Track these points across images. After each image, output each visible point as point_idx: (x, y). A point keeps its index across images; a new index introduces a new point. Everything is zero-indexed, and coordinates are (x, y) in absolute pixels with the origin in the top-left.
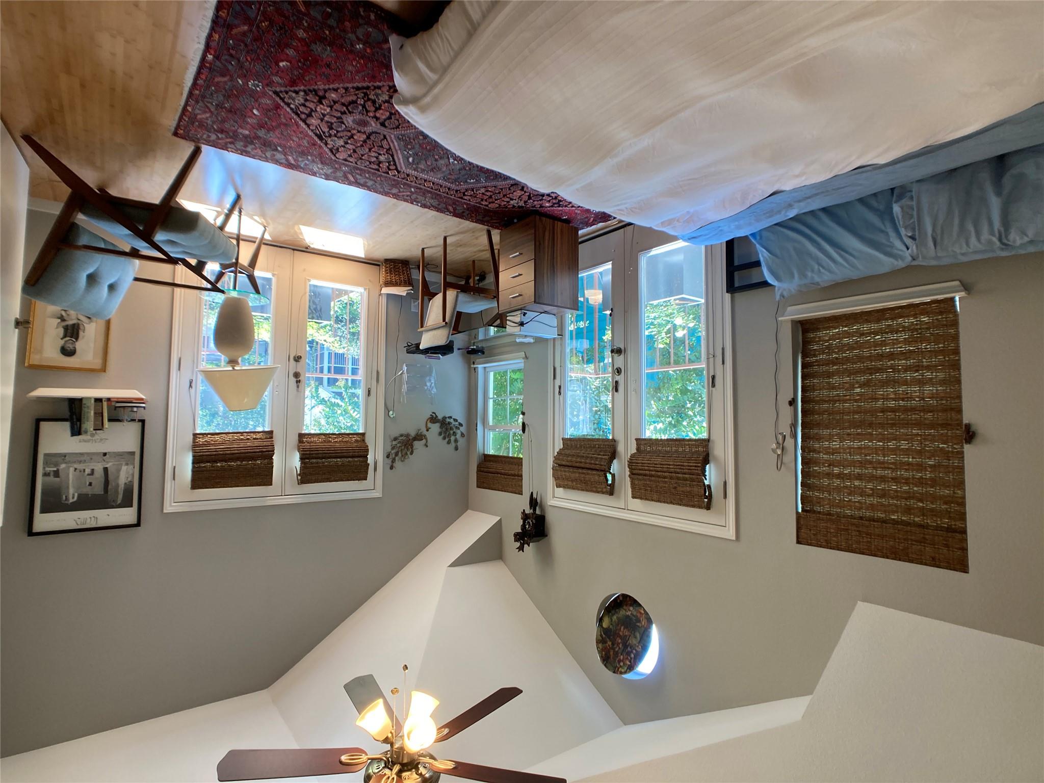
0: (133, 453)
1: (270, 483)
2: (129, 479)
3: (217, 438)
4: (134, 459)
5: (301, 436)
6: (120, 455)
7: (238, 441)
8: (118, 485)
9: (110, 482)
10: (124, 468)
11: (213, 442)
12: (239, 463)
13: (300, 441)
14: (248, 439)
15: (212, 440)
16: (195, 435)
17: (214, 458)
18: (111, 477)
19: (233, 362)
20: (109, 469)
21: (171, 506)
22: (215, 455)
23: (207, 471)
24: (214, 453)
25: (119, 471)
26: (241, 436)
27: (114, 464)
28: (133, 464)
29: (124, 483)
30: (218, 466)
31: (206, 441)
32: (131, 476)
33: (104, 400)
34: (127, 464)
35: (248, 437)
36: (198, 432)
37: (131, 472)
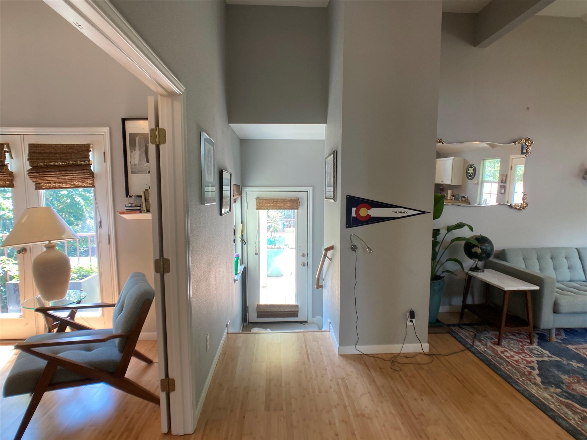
0: (133, 172)
1: (31, 146)
2: (133, 154)
3: (77, 184)
4: (131, 169)
5: (11, 185)
6: (140, 172)
7: (62, 181)
8: (140, 150)
9: (144, 152)
10: (137, 162)
11: (80, 180)
12: (56, 164)
13: (12, 181)
14: (55, 183)
15: (81, 182)
16: (94, 186)
17: (75, 168)
18: (144, 155)
19: (50, 247)
20: (146, 163)
21: (105, 132)
22: (73, 170)
23: (80, 158)
24: (73, 172)
25: (140, 160)
26: (59, 186)
27: (143, 165)
28: (131, 165)
29: (136, 151)
30: (72, 161)
31: (85, 181)
32: (132, 156)
33: (146, 211)
34: (135, 165)
35: (54, 184)
36: (92, 188)
37: (132, 159)
